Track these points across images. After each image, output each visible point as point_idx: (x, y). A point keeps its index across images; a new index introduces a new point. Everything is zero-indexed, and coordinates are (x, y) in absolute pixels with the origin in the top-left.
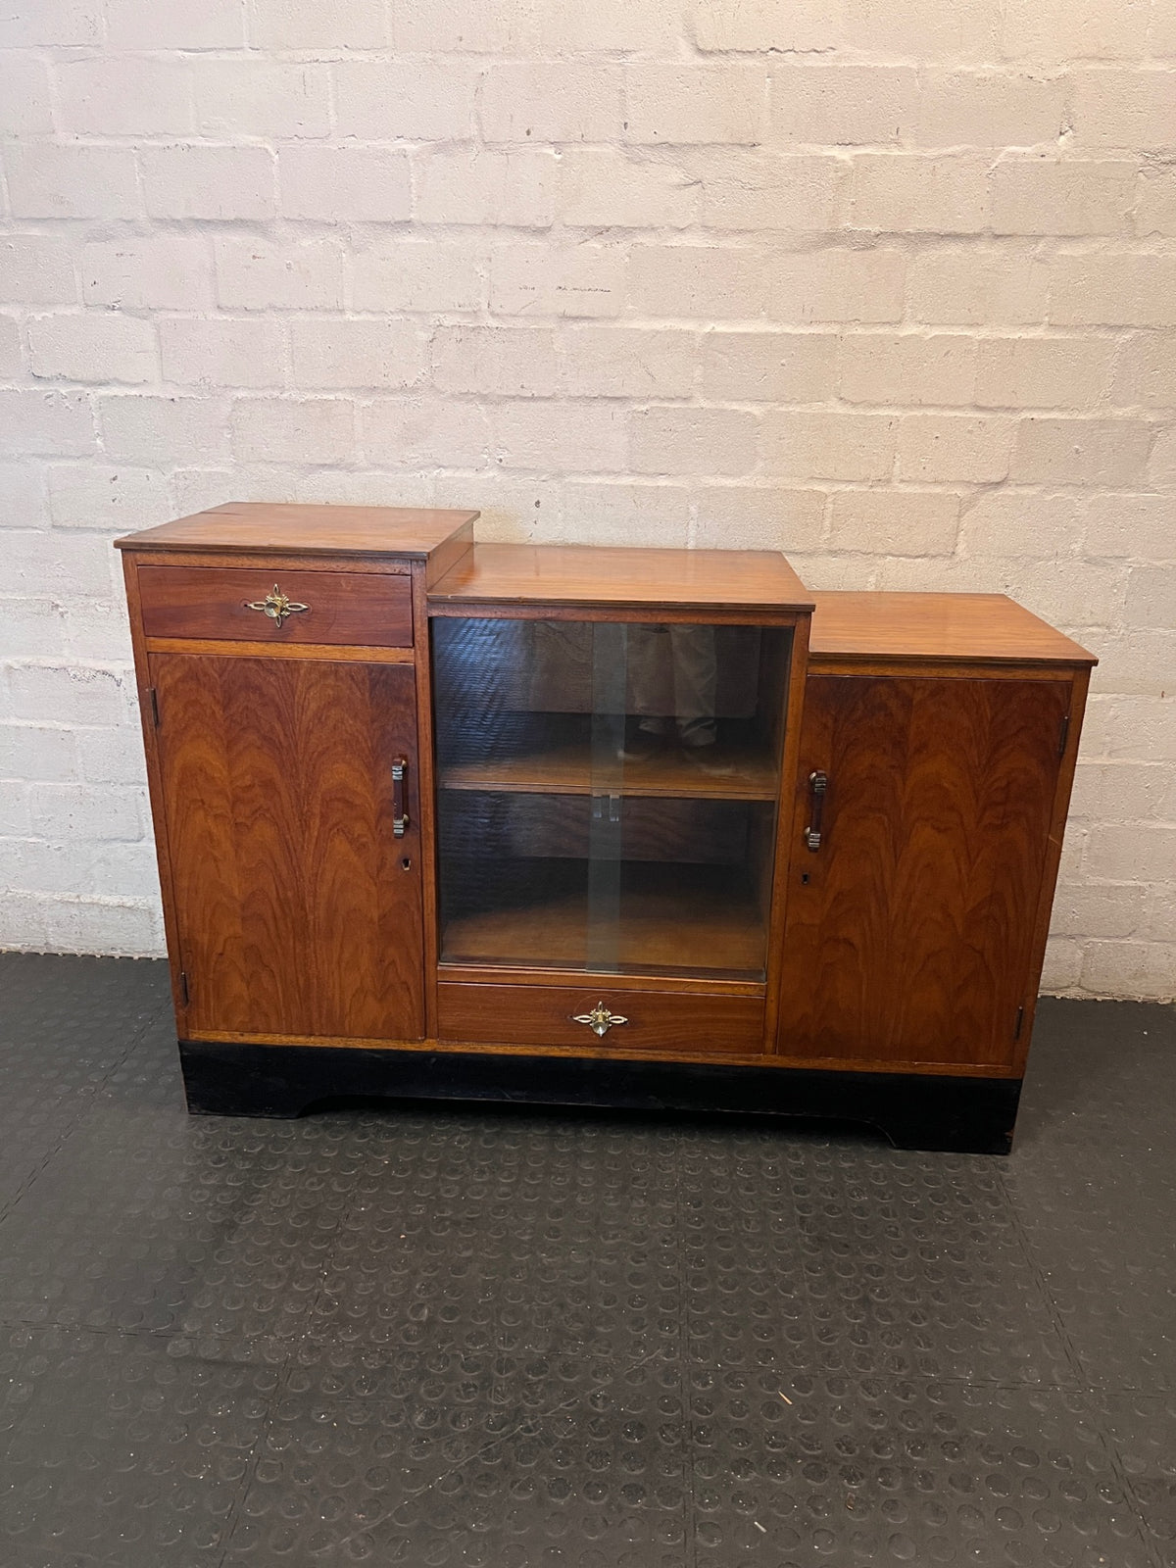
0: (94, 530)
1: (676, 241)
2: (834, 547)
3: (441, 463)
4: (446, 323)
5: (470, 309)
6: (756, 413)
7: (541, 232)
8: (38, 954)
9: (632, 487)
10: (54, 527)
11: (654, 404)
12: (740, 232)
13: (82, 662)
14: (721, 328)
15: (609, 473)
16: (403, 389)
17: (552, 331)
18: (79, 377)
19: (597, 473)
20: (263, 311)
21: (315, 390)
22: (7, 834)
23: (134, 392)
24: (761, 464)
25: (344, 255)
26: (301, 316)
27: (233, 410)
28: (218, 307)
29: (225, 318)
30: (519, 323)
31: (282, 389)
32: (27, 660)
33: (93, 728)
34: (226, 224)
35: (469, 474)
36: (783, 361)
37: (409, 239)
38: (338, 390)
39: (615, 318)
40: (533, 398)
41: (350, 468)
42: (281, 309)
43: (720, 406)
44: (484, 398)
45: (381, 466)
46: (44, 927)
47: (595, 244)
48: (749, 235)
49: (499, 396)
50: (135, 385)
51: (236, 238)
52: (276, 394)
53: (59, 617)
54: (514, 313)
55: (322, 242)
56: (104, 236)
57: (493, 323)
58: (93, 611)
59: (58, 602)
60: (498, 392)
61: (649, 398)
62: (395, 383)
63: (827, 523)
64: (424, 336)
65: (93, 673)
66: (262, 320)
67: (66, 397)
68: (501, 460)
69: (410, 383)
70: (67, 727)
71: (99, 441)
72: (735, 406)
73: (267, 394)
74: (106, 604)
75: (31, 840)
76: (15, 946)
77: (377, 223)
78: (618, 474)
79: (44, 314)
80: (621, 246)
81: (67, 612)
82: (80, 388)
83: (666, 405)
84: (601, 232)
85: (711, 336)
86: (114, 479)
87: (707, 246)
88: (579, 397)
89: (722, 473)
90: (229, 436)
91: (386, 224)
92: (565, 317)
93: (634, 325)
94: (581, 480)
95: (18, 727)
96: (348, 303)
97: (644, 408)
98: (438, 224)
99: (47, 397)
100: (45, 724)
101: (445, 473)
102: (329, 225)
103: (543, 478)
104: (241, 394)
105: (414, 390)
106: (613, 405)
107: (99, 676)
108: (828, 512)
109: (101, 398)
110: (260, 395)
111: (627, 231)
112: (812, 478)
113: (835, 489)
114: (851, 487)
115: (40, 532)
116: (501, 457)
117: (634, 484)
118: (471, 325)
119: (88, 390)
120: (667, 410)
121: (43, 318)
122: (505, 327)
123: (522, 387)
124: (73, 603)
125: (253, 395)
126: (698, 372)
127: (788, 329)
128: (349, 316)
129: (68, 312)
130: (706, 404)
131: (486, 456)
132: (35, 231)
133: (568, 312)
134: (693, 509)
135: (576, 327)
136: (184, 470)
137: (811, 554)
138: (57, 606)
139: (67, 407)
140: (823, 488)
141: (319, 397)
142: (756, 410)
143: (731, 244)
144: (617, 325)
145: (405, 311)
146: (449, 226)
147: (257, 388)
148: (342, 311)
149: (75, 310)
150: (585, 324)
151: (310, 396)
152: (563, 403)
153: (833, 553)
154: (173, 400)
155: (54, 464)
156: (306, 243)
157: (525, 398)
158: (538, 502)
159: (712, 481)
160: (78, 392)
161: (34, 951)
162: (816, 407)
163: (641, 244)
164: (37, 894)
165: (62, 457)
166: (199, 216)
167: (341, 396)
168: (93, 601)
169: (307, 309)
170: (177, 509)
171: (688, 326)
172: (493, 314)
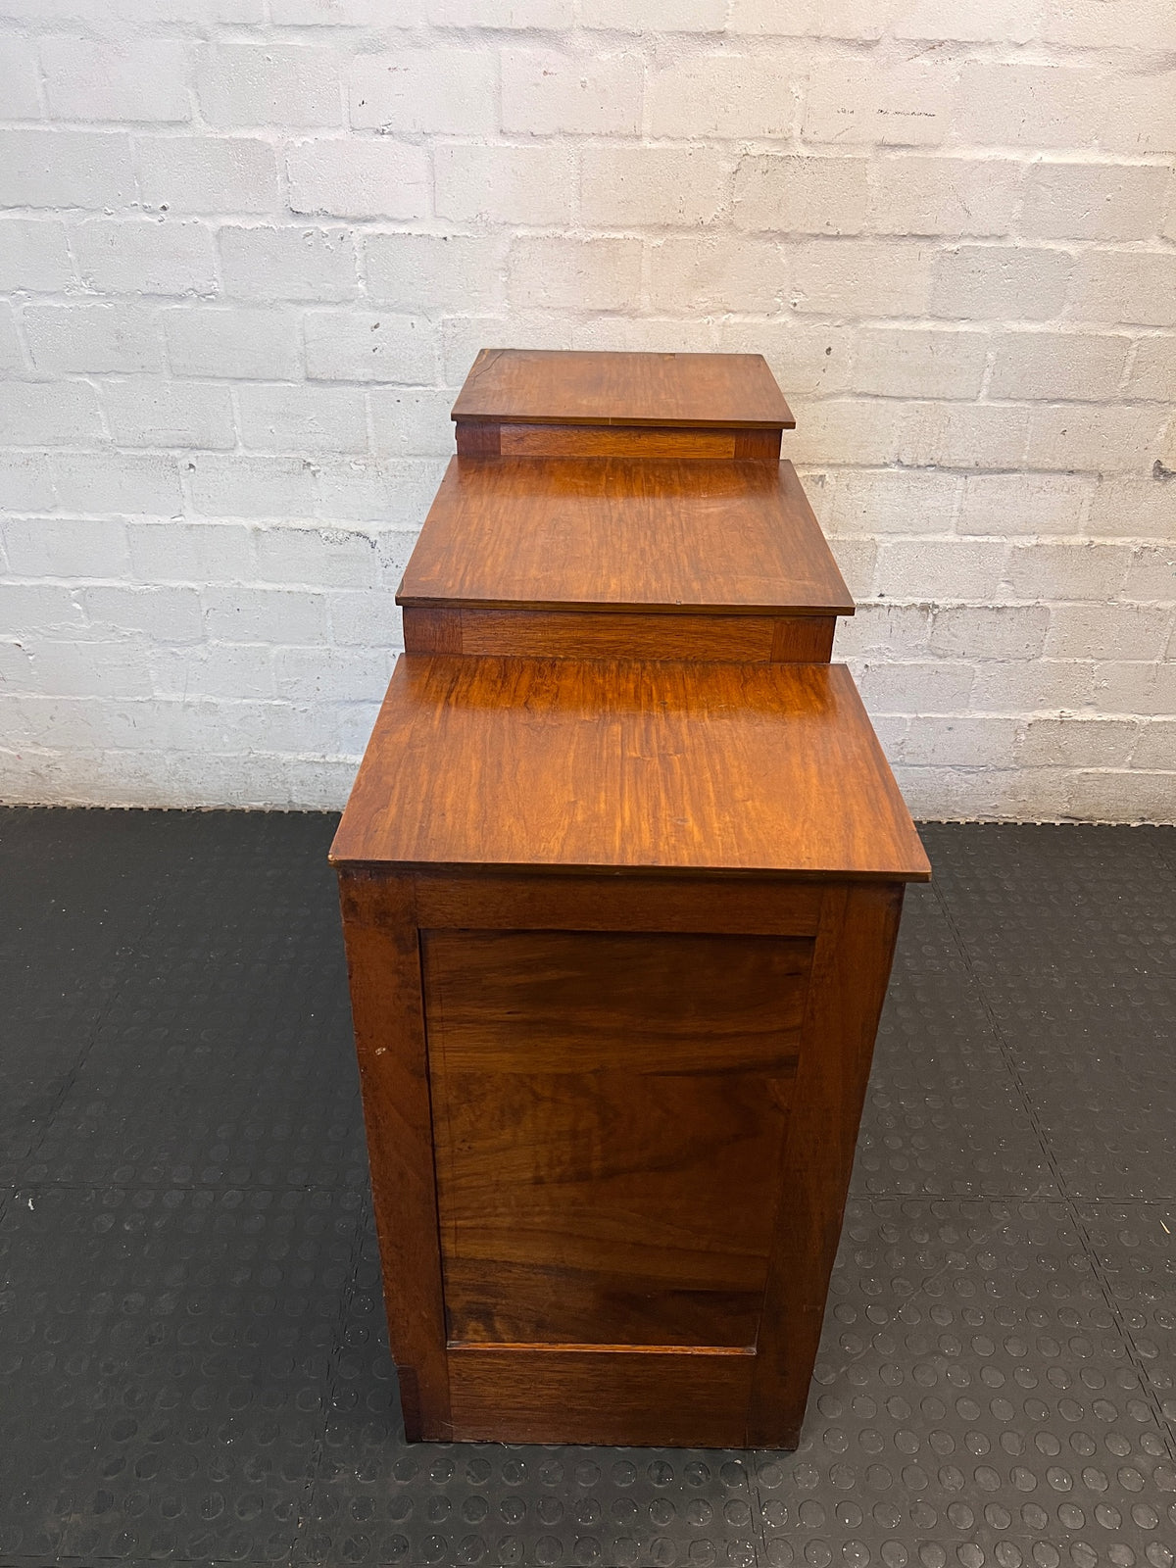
0: (351, 382)
1: (1014, 58)
2: (1130, 396)
3: (731, 308)
4: (753, 152)
5: (781, 136)
6: (1072, 253)
7: (867, 45)
8: (282, 812)
9: (931, 332)
10: (308, 379)
11: (966, 242)
12: (1083, 49)
13: (334, 523)
14: (1048, 158)
15: (908, 318)
16: (700, 226)
17: (866, 161)
18: (342, 213)
19: (894, 318)
20: (551, 136)
21: (603, 228)
22: (250, 698)
23: (403, 229)
24: (1068, 308)
25: (646, 71)
26: (593, 143)
27: (512, 251)
28: (501, 131)
29: (507, 144)
30: (832, 153)
31: (567, 227)
32: (276, 521)
33: (345, 591)
34: (517, 33)
35: (760, 320)
36: (1109, 196)
37: (720, 53)
38: (629, 227)
39: (936, 147)
40: (837, 237)
41: (633, 314)
42: (571, 135)
43: (1036, 246)
44: (784, 236)
45: (666, 312)
46: (287, 786)
47: (925, 61)
48: (1092, 53)
49: (801, 234)
50: (404, 222)
51: (527, 50)
52: (559, 232)
53: (310, 477)
54: (827, 141)
55: (622, 56)
56: (374, 47)
57: (804, 151)
58: (348, 469)
59: (309, 460)
60: (801, 230)
61: (962, 237)
62: (690, 220)
63: (1127, 370)
64: (728, 167)
65: (346, 535)
66: (549, 146)
67: (327, 236)
68: (795, 304)
69: (707, 220)
70: (317, 590)
71: (361, 285)
72: (1051, 245)
73: (549, 231)
74: (361, 462)
75: (276, 702)
76: (258, 805)
77: (688, 34)
78: (916, 318)
79: (305, 139)
80: (952, 63)
81: (319, 471)
82: (342, 225)
83: (979, 244)
84: (932, 46)
85: (1037, 167)
86: (376, 327)
87: (1046, 64)
88: (887, 235)
89: (1027, 318)
90: (504, 279)
91: (698, 34)
92: (883, 145)
93: (956, 154)
94: (879, 325)
95: (265, 591)
96: (646, 127)
97: (954, 247)
98: (754, 36)
99: (306, 236)
100: (294, 588)
101: (734, 319)
102: (633, 35)
103: (838, 323)
104: (520, 232)
105: (711, 228)
106: (923, 244)
107: (353, 538)
108: (1130, 361)
109: (367, 236)
110: (543, 233)
111: (961, 46)
112: (1120, 323)
113: (1141, 335)
114: (1158, 333)
115: (292, 385)
116: (796, 301)
117: (933, 329)
118: (780, 154)
119: (351, 228)
120: (978, 249)
121: (303, 143)
122: (816, 156)
123: (828, 224)
124: (325, 461)
125: (533, 233)
126: (1018, 206)
127: (1120, 160)
128: (646, 143)
129: (332, 136)
130: (1021, 243)
131: (779, 300)
132: (298, 41)
133: (887, 140)
134: (990, 356)
135: (893, 156)
136: (453, 316)
137: (1105, 403)
138: (309, 464)
139: (327, 247)
140: (1128, 333)
141: (606, 236)
142: (1072, 249)
143: (1071, 63)
144: (938, 154)
145: (708, 138)
146: (768, 38)
147: (539, 226)
148: (638, 137)
149: (340, 135)
150: (903, 153)
151: (597, 235)
152: (868, 242)
153: (1128, 402)
154: (445, 239)
155: (309, 311)
156: (605, 56)
157: (829, 236)
158: (829, 349)
159: (1015, 326)
160: (340, 230)
161: (277, 809)
162: (1137, 247)
163: (976, 61)
164: (281, 755)
165: (319, 302)
166: (486, 24)
167: (630, 234)
168: (348, 459)
169: (600, 135)
170: (443, 360)
171: (1013, 156)
172: (804, 142)
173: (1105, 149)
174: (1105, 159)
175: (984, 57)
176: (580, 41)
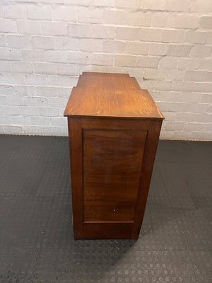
173: (128, 25)
174: (129, 27)
175: (107, 9)
176: (39, 4)
